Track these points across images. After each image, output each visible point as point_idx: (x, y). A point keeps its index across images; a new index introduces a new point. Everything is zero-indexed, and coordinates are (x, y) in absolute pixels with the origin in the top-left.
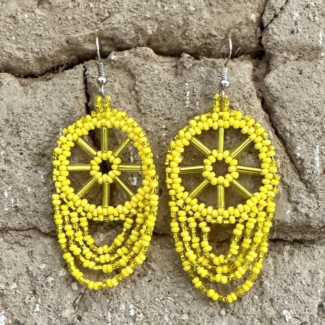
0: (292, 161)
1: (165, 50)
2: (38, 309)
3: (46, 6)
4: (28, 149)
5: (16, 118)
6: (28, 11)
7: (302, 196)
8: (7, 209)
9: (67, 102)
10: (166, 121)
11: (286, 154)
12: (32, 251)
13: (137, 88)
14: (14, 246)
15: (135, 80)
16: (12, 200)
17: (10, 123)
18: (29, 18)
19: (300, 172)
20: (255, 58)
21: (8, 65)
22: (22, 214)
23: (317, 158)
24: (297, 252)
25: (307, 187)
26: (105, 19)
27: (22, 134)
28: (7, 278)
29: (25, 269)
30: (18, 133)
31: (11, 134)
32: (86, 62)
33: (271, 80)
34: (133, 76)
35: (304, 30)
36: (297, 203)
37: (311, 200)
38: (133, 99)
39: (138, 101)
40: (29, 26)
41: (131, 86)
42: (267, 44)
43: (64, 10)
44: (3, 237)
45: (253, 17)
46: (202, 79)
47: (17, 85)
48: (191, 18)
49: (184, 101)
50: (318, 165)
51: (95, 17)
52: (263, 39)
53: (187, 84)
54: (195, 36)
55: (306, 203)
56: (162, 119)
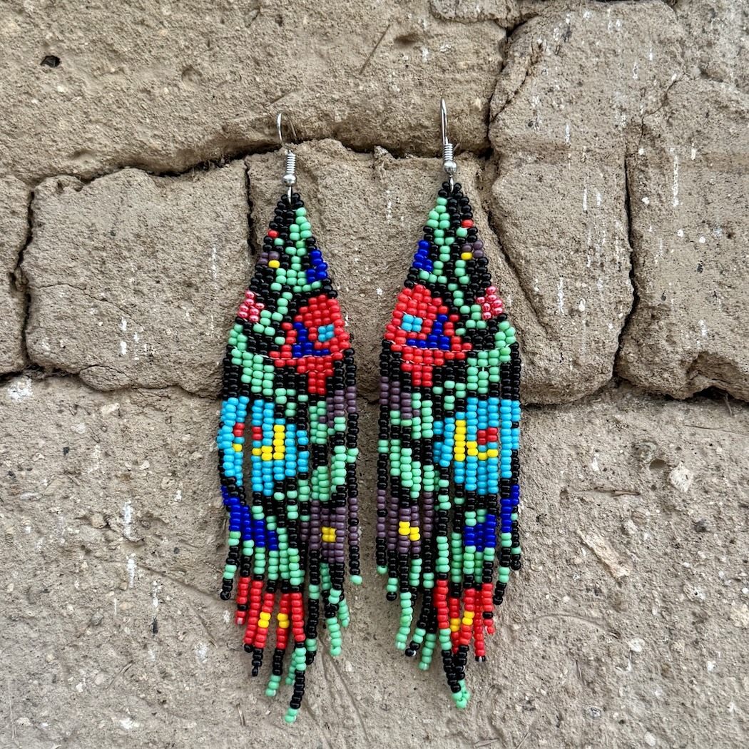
0: (527, 298)
1: (358, 143)
2: (179, 497)
3: (195, 77)
4: (168, 276)
5: (151, 233)
6: (169, 84)
7: (541, 345)
8: (137, 359)
9: (222, 213)
10: (360, 242)
11: (520, 289)
12: (171, 417)
13: (320, 196)
14: (146, 410)
15: (317, 185)
16: (145, 346)
17: (142, 239)
18: (170, 94)
19: (538, 312)
20: (479, 157)
21: (140, 159)
22: (159, 365)
23: (561, 295)
24: (532, 420)
25: (547, 333)
26: (276, 100)
27: (160, 255)
28: (135, 454)
29: (161, 442)
30: (153, 253)
31: (143, 254)
32: (248, 157)
33: (500, 187)
34: (314, 179)
35: (545, 123)
36: (534, 354)
37: (552, 350)
38: (314, 210)
39: (321, 213)
40: (170, 105)
41: (312, 192)
42: (498, 139)
43: (220, 85)
44: (131, 397)
45: (478, 103)
46: (409, 185)
47: (151, 186)
48: (394, 102)
49: (384, 215)
50: (562, 303)
51: (264, 96)
52: (491, 132)
53: (388, 192)
54: (400, 126)
55: (545, 354)
56: (354, 238)
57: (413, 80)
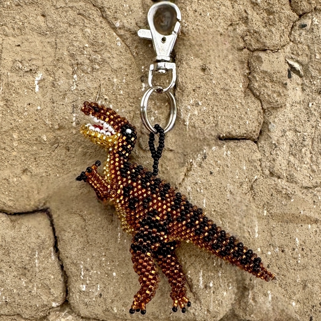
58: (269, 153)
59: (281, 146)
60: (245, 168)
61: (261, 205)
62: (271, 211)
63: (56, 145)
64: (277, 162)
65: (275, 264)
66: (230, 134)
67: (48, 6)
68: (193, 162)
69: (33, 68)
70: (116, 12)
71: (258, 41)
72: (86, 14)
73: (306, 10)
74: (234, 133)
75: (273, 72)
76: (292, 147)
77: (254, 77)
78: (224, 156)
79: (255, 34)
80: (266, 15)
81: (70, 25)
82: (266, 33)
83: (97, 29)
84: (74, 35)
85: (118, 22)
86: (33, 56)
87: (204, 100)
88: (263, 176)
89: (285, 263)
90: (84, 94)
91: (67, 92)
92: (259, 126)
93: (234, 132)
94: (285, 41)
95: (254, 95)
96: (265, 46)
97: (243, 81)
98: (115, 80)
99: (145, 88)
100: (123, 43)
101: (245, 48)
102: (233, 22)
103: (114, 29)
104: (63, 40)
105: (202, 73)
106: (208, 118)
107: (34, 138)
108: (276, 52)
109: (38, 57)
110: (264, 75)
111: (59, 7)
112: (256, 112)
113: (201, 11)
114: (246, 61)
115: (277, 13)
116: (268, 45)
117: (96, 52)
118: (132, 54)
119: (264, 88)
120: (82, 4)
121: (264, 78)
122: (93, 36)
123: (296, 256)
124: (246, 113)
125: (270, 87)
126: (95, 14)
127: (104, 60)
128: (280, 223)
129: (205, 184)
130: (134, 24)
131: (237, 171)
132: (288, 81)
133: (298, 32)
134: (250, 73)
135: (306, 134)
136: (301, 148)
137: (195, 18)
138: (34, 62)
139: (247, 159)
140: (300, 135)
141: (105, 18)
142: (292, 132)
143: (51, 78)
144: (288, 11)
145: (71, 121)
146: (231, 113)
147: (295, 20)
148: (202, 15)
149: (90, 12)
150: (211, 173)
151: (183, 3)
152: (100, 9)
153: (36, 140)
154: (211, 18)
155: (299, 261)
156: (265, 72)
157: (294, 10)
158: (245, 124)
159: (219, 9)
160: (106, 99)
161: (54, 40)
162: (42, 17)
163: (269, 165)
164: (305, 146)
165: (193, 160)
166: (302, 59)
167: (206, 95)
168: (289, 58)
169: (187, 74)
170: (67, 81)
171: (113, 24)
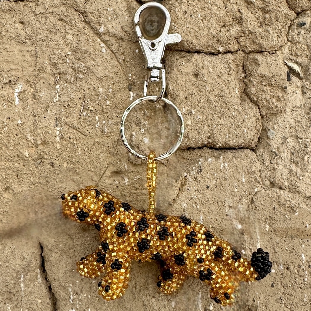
57: (121, 193)
58: (269, 162)
59: (282, 154)
60: (244, 180)
61: (263, 219)
62: (274, 226)
63: (39, 161)
64: (278, 172)
65: (279, 283)
66: (227, 144)
67: (27, 13)
68: (188, 176)
69: (12, 79)
70: (100, 17)
71: (253, 42)
72: (68, 20)
73: (305, 8)
74: (231, 144)
75: (272, 75)
76: (293, 154)
77: (250, 81)
78: (222, 168)
79: (250, 35)
80: (261, 14)
81: (51, 32)
82: (262, 34)
83: (80, 35)
84: (56, 43)
85: (102, 27)
86: (12, 67)
87: (197, 108)
88: (264, 188)
89: (290, 281)
90: (68, 106)
91: (50, 104)
92: (257, 134)
93: (231, 142)
94: (283, 41)
95: (251, 100)
96: (261, 47)
97: (238, 86)
98: (101, 90)
99: (133, 97)
100: (108, 50)
101: (239, 50)
102: (226, 23)
103: (98, 34)
104: (44, 48)
105: (194, 79)
106: (203, 128)
107: (15, 155)
108: (274, 53)
109: (16, 67)
110: (261, 79)
111: (38, 13)
112: (254, 119)
113: (192, 12)
114: (241, 65)
115: (274, 12)
116: (265, 46)
117: (79, 59)
118: (118, 61)
119: (261, 93)
120: (63, 8)
121: (261, 82)
122: (76, 43)
123: (302, 274)
124: (244, 120)
125: (269, 91)
126: (77, 19)
127: (88, 69)
128: (284, 238)
129: (201, 199)
130: (119, 29)
131: (236, 184)
132: (287, 84)
133: (296, 31)
134: (245, 77)
135: (308, 140)
136: (304, 155)
137: (185, 20)
138: (13, 73)
139: (246, 171)
140: (302, 142)
141: (88, 23)
142: (293, 138)
143: (32, 90)
144: (285, 9)
145: (54, 135)
146: (227, 121)
147: (293, 18)
148: (193, 16)
149: (72, 17)
150: (208, 187)
151: (172, 4)
152: (82, 13)
153: (18, 156)
154: (202, 20)
155: (306, 279)
156: (262, 76)
157: (292, 8)
158: (243, 132)
159: (210, 10)
160: (91, 111)
161: (34, 49)
162: (21, 25)
163: (269, 175)
164: (307, 153)
165: (187, 173)
166: (301, 60)
167: (200, 102)
168: (287, 59)
169: (178, 81)
170: (49, 92)
171: (97, 30)
